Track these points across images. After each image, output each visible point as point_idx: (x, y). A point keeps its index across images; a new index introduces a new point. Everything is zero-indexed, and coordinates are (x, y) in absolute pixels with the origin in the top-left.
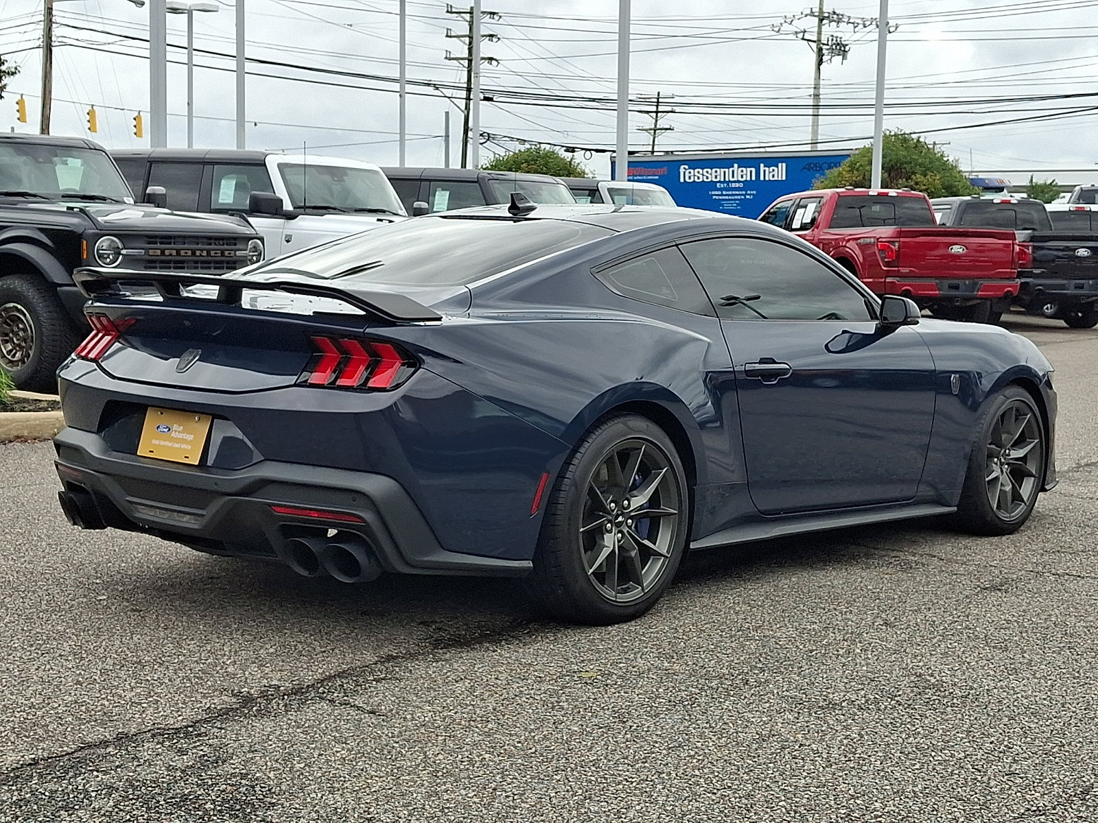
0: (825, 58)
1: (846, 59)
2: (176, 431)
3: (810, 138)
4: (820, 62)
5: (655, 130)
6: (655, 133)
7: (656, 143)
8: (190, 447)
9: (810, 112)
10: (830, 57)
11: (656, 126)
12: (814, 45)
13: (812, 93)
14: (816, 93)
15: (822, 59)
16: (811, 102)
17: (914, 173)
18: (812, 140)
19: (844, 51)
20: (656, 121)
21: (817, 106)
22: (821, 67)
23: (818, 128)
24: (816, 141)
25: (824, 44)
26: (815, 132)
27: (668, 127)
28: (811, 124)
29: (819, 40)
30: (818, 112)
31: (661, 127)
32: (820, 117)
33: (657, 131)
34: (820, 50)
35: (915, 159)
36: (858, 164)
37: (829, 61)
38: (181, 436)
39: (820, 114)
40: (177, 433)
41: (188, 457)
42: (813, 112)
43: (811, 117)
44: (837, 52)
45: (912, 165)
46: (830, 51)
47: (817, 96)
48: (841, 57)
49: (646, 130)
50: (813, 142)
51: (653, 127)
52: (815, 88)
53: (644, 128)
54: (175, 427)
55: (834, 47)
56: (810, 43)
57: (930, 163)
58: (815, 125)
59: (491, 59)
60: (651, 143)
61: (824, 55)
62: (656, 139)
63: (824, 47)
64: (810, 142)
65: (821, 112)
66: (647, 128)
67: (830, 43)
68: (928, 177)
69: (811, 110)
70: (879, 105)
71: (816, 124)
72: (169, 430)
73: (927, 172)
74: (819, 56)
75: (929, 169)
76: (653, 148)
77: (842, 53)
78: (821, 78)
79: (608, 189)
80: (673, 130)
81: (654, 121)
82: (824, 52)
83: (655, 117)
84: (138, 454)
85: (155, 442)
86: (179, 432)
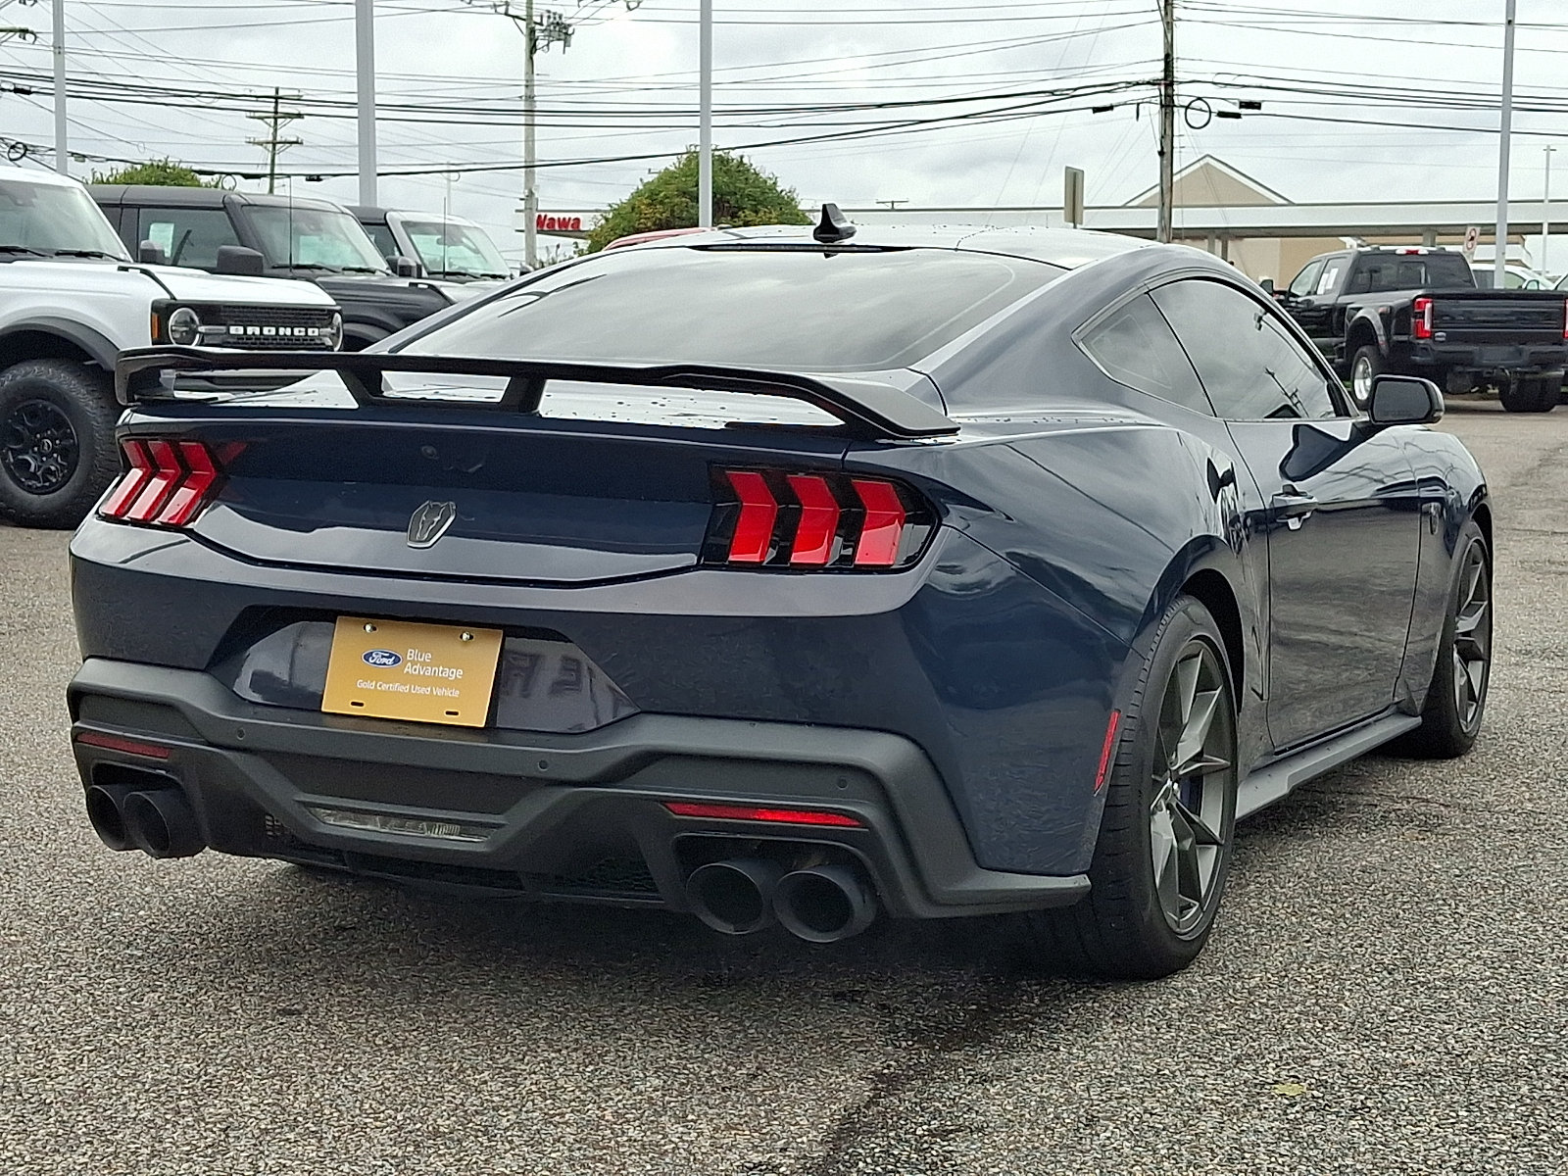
0: (540, 43)
1: (569, 46)
2: (414, 663)
3: (523, 160)
4: (533, 49)
5: (274, 145)
6: (274, 148)
7: (276, 162)
8: (456, 692)
9: (522, 120)
10: (546, 42)
11: (275, 138)
12: (522, 24)
13: (523, 94)
14: (529, 94)
15: (535, 45)
16: (522, 106)
17: (742, 209)
18: (526, 162)
19: (566, 34)
20: (276, 130)
21: (530, 112)
22: (535, 57)
23: (533, 145)
24: (531, 164)
25: (536, 23)
26: (530, 150)
27: (295, 139)
28: (523, 139)
29: (530, 16)
30: (533, 120)
31: (283, 140)
32: (536, 128)
33: (278, 146)
34: (532, 31)
35: (740, 188)
36: (662, 195)
37: (545, 48)
38: (429, 671)
39: (536, 122)
40: (418, 666)
41: (455, 714)
42: (526, 120)
43: (524, 127)
44: (556, 34)
45: (738, 196)
46: (546, 33)
47: (530, 98)
48: (562, 42)
49: (261, 144)
50: (528, 164)
51: (270, 138)
52: (527, 86)
53: (257, 140)
55: (552, 28)
56: (517, 20)
57: (763, 193)
58: (530, 141)
59: (24, 32)
60: (269, 162)
61: (537, 40)
62: (277, 157)
63: (538, 27)
64: (523, 164)
65: (538, 120)
66: (262, 140)
67: (545, 22)
68: (761, 214)
69: (523, 118)
70: (705, 111)
71: (530, 139)
72: (395, 662)
73: (759, 207)
74: (531, 40)
75: (760, 203)
76: (272, 169)
77: (563, 37)
78: (535, 72)
79: (402, 222)
80: (301, 143)
81: (272, 130)
82: (537, 34)
83: (272, 124)
84: (323, 709)
85: (361, 684)
86: (424, 664)
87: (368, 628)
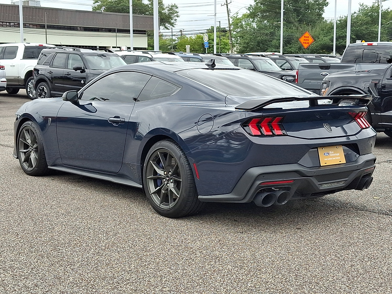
2: (331, 154)
8: (339, 158)
38: (334, 155)
40: (332, 154)
41: (341, 161)
54: (330, 152)
72: (329, 154)
84: (321, 165)
85: (325, 160)
86: (333, 154)
87: (323, 149)
